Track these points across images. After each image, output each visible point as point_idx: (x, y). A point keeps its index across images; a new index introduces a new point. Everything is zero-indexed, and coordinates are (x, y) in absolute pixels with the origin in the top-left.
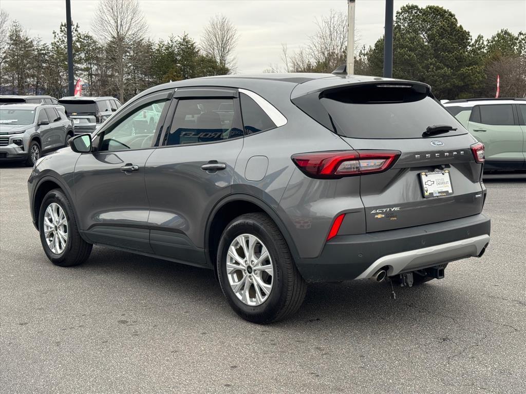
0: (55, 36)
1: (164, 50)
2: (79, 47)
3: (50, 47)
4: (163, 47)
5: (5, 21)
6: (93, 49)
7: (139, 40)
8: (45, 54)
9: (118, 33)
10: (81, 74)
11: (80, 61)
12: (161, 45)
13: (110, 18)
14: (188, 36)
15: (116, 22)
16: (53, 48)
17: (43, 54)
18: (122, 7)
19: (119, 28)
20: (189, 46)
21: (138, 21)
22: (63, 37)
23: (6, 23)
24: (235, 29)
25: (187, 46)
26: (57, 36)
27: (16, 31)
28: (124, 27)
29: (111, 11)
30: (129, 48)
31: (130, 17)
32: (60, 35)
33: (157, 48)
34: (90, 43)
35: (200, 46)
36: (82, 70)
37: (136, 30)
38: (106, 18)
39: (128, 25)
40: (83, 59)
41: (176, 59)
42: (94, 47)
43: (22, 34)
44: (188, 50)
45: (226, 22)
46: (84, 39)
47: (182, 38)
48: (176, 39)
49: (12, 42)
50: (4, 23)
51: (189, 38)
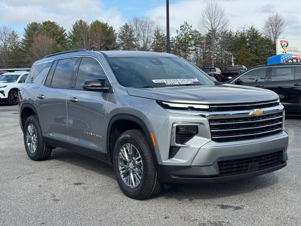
0: (177, 33)
1: (240, 36)
2: (191, 37)
3: (176, 39)
4: (238, 34)
5: (153, 26)
6: (199, 38)
7: (224, 31)
8: (173, 43)
9: (212, 27)
10: (191, 53)
11: (191, 46)
12: (238, 33)
13: (207, 19)
14: (254, 26)
15: (211, 22)
16: (177, 39)
17: (171, 43)
18: (215, 13)
19: (213, 24)
20: (255, 32)
21: (224, 20)
22: (182, 33)
23: (153, 27)
24: (284, 19)
25: (254, 32)
26: (179, 32)
27: (158, 31)
28: (215, 24)
29: (208, 15)
30: (218, 36)
31: (219, 19)
32: (180, 32)
33: (235, 35)
34: (197, 35)
35: (261, 32)
36: (192, 50)
37: (222, 25)
38: (205, 19)
39: (218, 22)
40: (193, 44)
41: (246, 40)
42: (199, 37)
43: (160, 32)
44: (254, 35)
45: (279, 16)
46: (194, 33)
47: (250, 28)
48: (246, 29)
49: (156, 37)
50: (152, 27)
51: (255, 27)
